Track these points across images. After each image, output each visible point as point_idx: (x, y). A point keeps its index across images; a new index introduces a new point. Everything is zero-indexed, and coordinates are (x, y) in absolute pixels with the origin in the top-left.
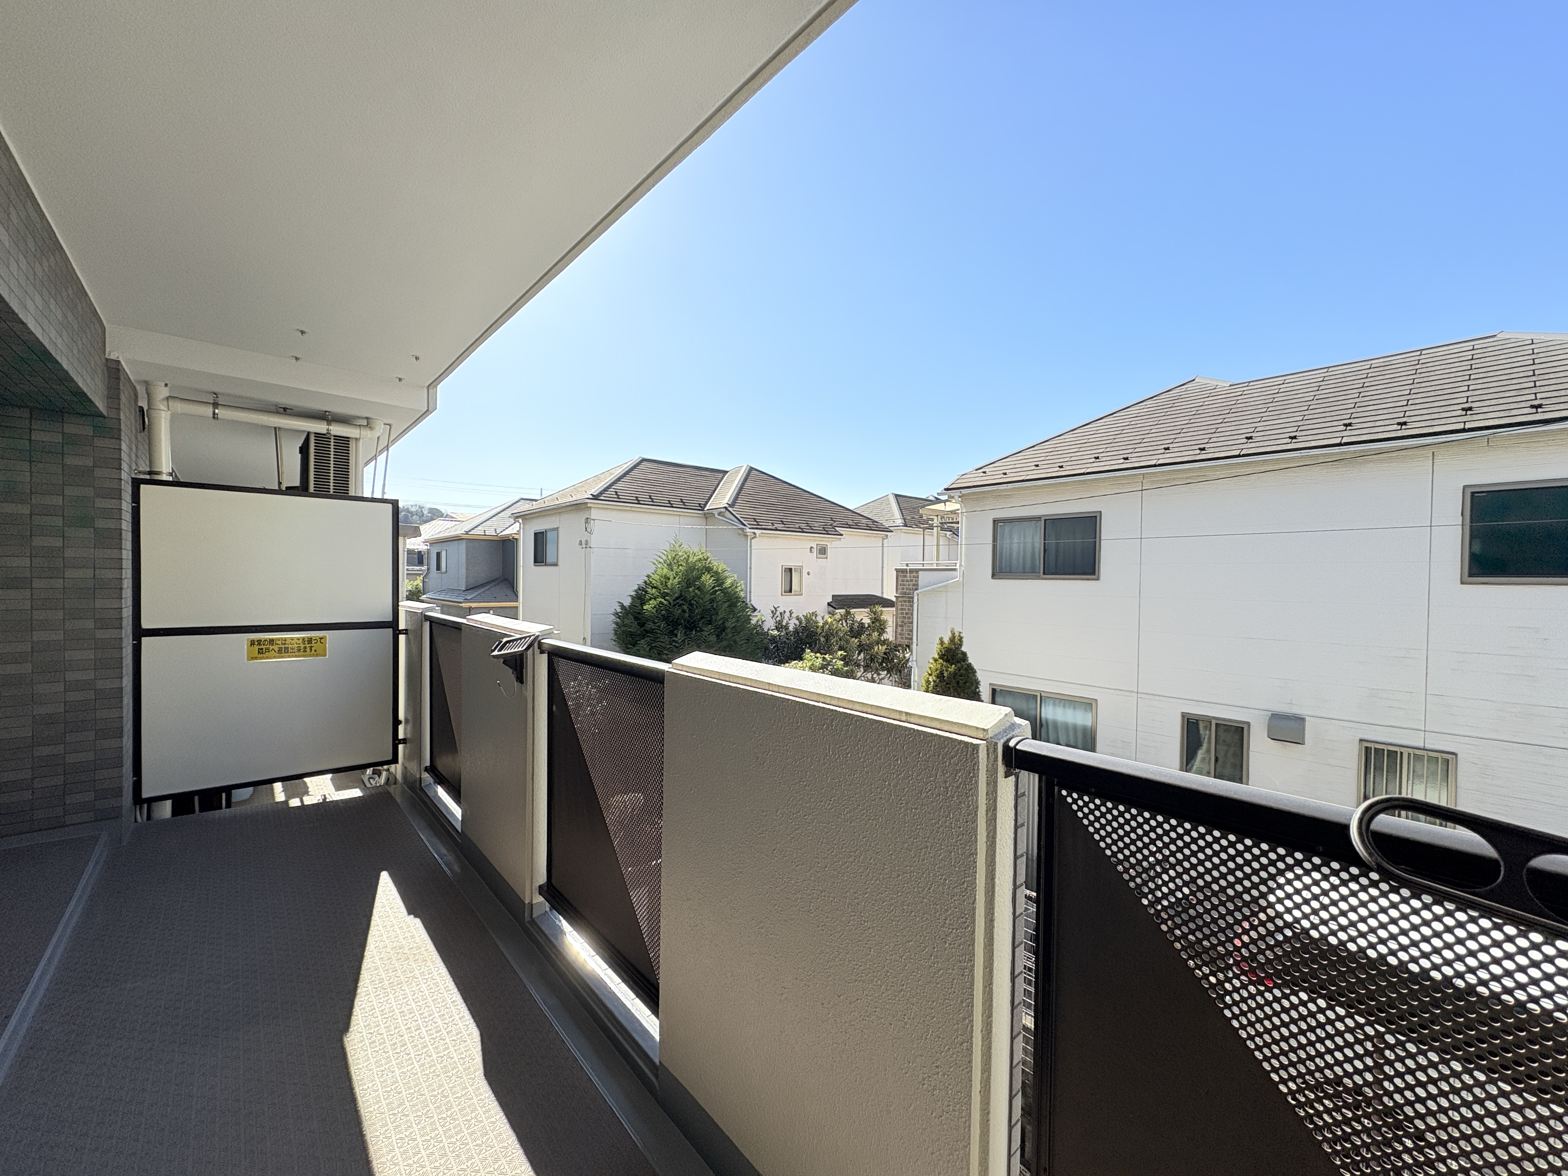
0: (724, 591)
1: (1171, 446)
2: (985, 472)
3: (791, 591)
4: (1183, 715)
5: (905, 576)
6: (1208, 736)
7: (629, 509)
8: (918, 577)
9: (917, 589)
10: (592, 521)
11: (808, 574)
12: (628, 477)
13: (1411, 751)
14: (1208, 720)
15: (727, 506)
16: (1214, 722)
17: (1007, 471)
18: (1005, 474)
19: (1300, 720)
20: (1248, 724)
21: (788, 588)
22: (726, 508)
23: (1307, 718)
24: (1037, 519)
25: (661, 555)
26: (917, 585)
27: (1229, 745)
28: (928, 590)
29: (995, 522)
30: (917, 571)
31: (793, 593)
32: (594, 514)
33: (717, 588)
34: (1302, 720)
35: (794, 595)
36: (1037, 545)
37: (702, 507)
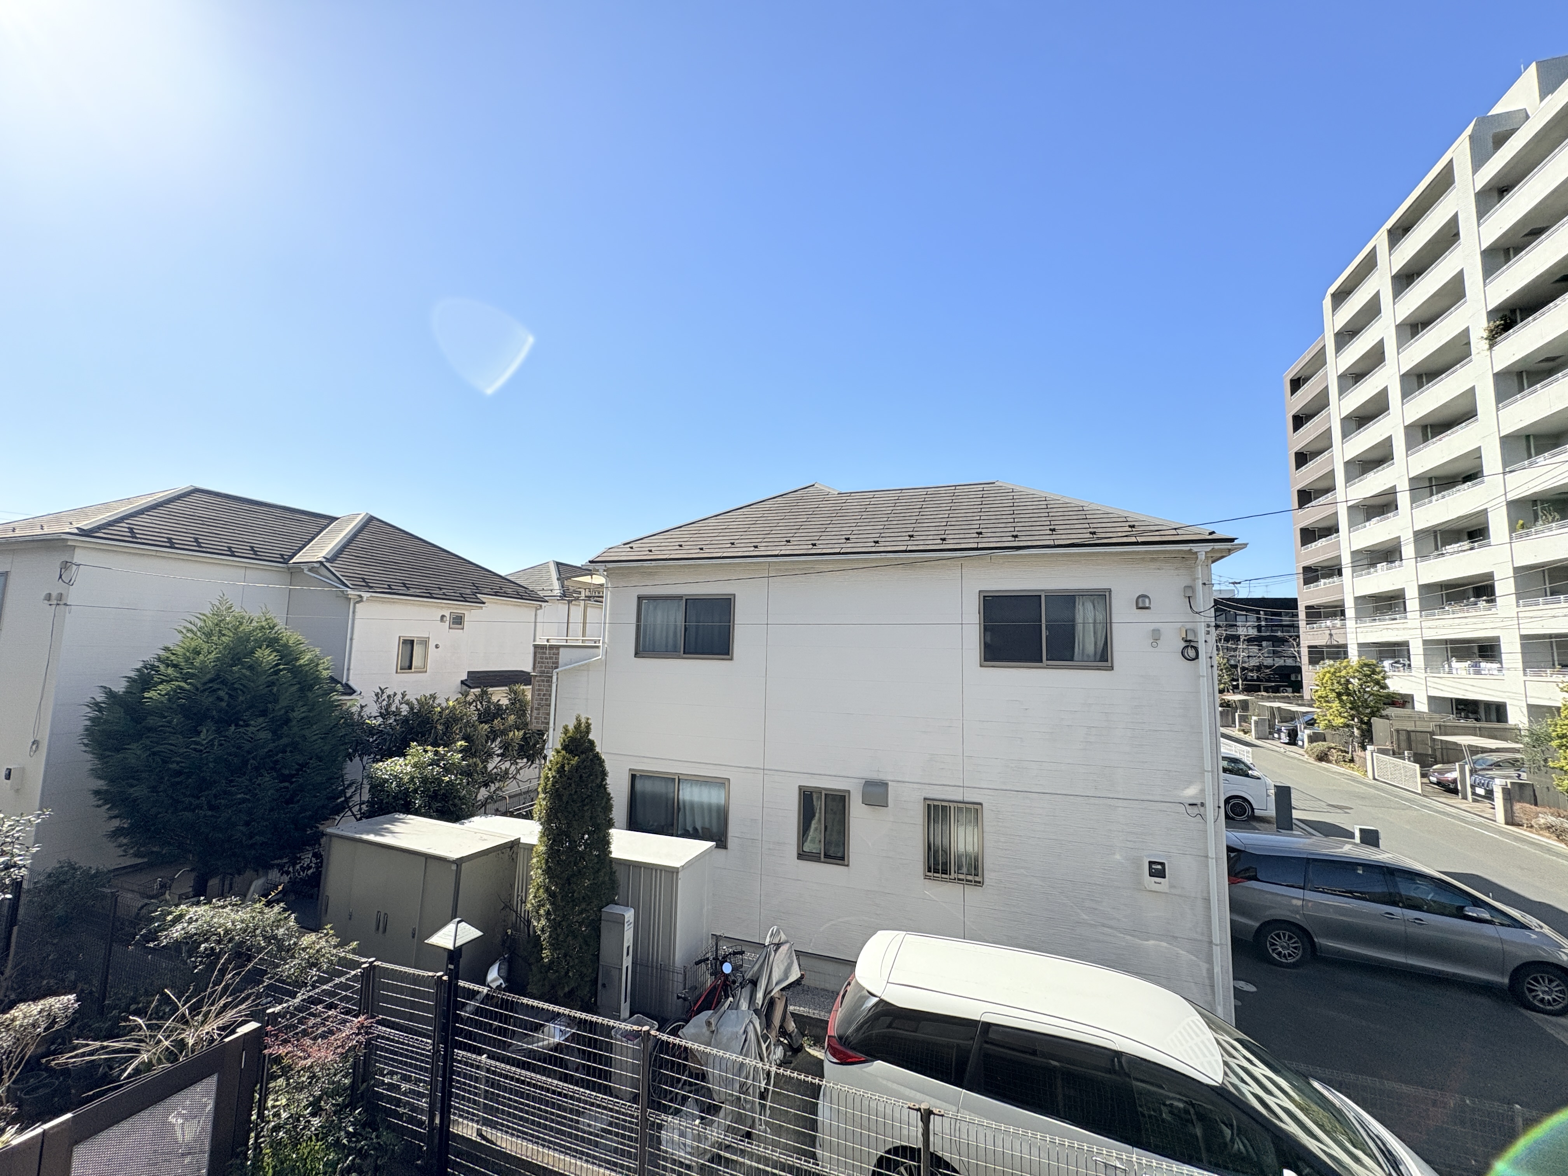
0: (296, 671)
1: (791, 539)
2: (632, 548)
3: (410, 667)
4: (800, 788)
5: (545, 653)
6: (819, 805)
7: (154, 553)
8: (558, 654)
9: (557, 668)
10: (74, 567)
11: (437, 647)
12: (161, 510)
13: (956, 805)
14: (819, 791)
15: (324, 560)
16: (823, 793)
17: (653, 549)
18: (650, 551)
19: (884, 785)
20: (849, 792)
21: (407, 664)
22: (321, 563)
23: (890, 783)
24: (680, 597)
25: (197, 621)
26: (557, 663)
27: (835, 813)
28: (570, 669)
29: (640, 598)
30: (558, 647)
31: (413, 670)
32: (79, 556)
33: (282, 667)
34: (887, 784)
35: (415, 672)
36: (679, 623)
37: (285, 560)
